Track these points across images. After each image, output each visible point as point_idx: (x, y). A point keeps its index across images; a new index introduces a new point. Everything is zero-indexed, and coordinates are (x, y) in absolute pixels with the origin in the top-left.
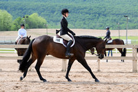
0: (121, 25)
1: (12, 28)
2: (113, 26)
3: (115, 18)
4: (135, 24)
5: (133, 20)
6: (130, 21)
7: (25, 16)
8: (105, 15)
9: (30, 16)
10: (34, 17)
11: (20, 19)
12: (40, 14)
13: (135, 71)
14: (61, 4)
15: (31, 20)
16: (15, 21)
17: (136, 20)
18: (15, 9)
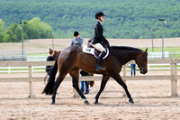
0: (155, 33)
1: (4, 39)
2: (143, 34)
3: (146, 22)
4: (175, 31)
5: (172, 25)
6: (168, 27)
7: (23, 22)
8: (133, 19)
9: (29, 22)
10: (35, 22)
11: (16, 26)
12: (42, 19)
13: (175, 95)
14: (72, 4)
15: (30, 27)
16: (8, 29)
17: (175, 25)
18: (8, 12)
